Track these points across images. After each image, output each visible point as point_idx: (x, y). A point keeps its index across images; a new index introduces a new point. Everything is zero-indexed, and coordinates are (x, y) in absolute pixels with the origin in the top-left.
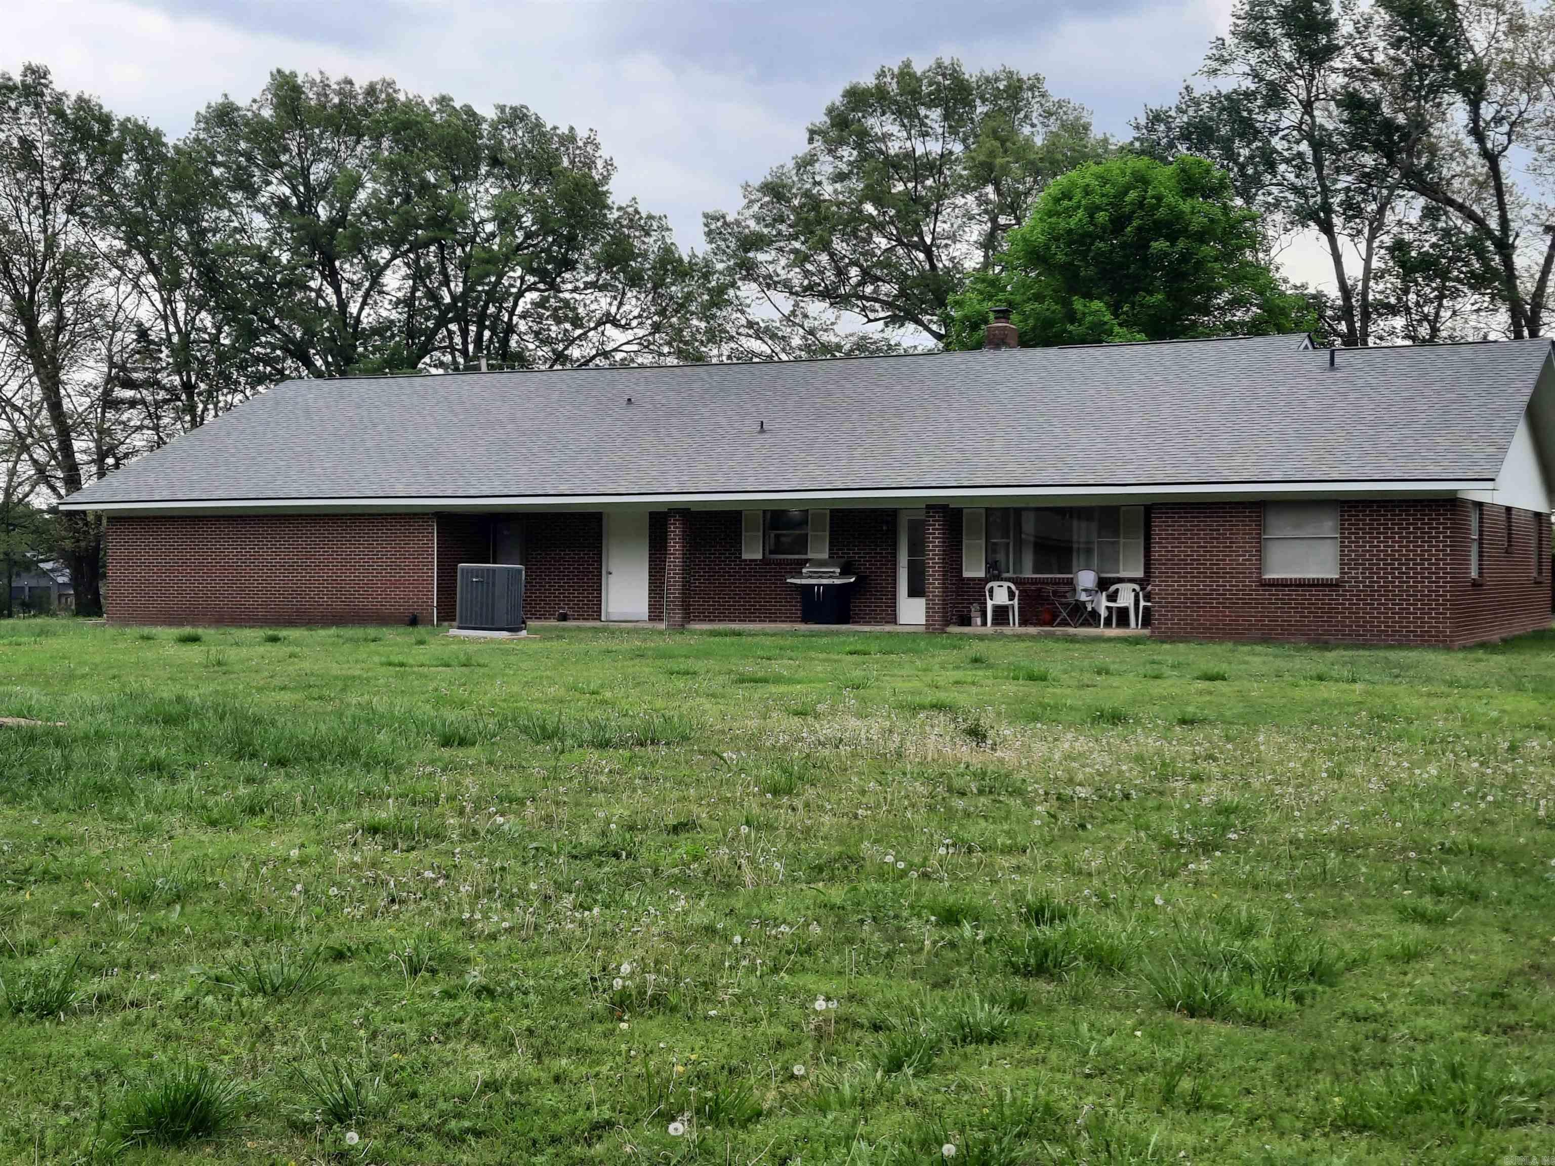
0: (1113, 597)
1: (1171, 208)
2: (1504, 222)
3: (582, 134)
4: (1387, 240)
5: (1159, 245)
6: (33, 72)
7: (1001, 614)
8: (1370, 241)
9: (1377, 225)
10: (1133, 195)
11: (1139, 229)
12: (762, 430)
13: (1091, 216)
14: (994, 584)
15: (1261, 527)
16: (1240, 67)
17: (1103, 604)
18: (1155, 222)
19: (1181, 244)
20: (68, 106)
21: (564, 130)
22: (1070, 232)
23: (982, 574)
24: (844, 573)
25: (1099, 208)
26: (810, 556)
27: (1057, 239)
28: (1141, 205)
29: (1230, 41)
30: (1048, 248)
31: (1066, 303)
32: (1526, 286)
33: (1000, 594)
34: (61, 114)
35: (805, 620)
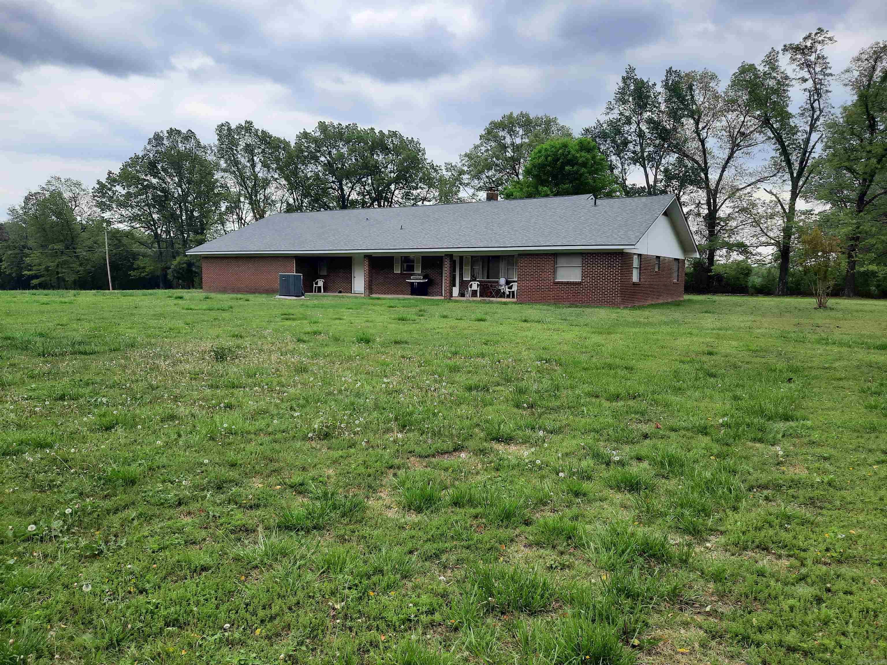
0: (510, 288)
1: (573, 156)
2: (706, 163)
3: (415, 140)
4: (662, 169)
5: (567, 168)
6: (248, 122)
7: (474, 293)
8: (657, 169)
9: (659, 164)
10: (560, 151)
11: (562, 162)
12: (401, 229)
13: (546, 158)
14: (473, 283)
15: (555, 263)
16: (616, 111)
17: (507, 291)
18: (568, 160)
19: (575, 168)
20: (260, 133)
21: (410, 139)
22: (539, 164)
23: (469, 279)
24: (424, 278)
25: (549, 156)
26: (415, 272)
27: (535, 167)
28: (563, 154)
29: (613, 102)
30: (532, 169)
31: (537, 188)
32: (713, 185)
33: (475, 286)
34: (257, 135)
35: (412, 294)
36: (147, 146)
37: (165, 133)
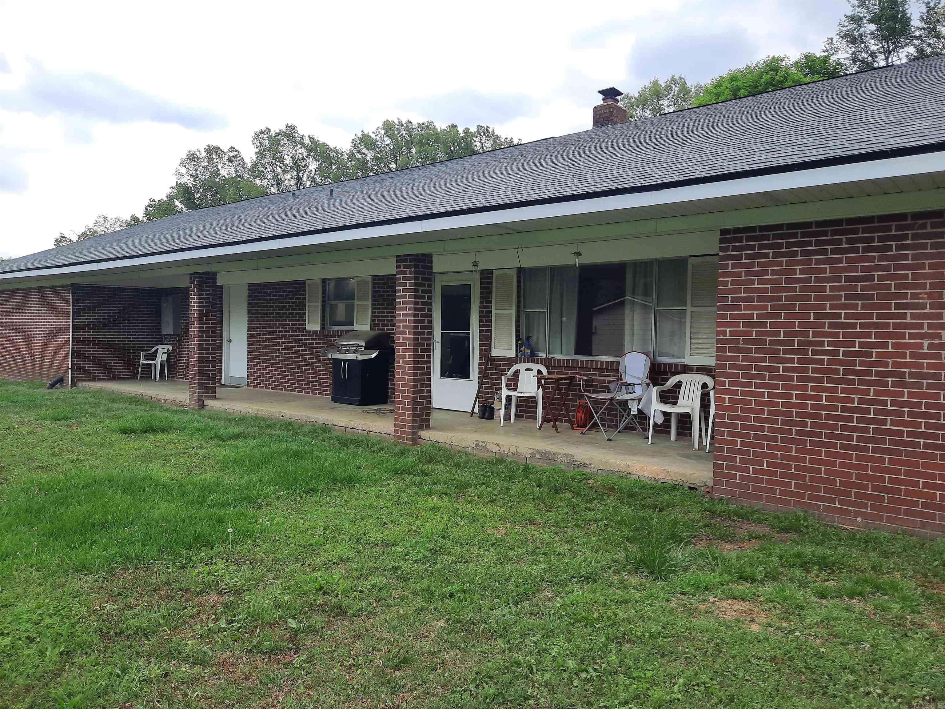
14: (522, 367)
17: (656, 408)
23: (511, 353)
24: (368, 346)
26: (351, 327)
33: (528, 381)
36: (179, 168)
37: (203, 151)
